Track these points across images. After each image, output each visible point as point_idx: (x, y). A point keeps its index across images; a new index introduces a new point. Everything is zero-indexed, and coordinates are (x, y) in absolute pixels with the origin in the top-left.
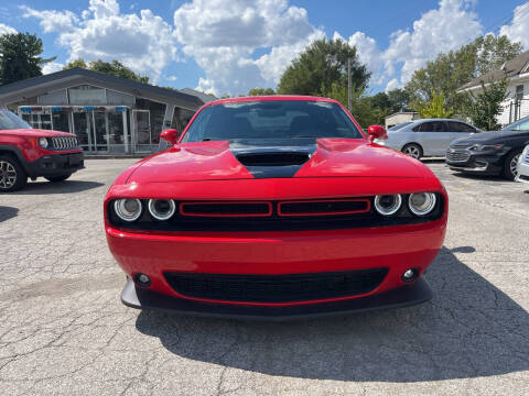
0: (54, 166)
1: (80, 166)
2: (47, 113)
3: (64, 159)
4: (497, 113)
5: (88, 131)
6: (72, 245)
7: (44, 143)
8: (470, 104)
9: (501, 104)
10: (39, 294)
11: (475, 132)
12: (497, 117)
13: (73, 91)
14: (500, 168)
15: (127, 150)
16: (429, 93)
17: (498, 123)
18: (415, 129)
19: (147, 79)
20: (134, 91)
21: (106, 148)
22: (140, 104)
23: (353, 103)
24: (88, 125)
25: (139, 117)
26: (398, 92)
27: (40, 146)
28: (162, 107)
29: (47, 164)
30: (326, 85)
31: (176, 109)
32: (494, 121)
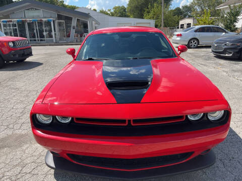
0: (17, 56)
1: (30, 54)
2: (14, 23)
3: (22, 52)
4: (236, 22)
5: (35, 31)
6: (25, 108)
7: (11, 44)
8: (223, 17)
9: (238, 17)
10: (5, 147)
11: (226, 32)
12: (236, 24)
13: (26, 11)
14: (239, 55)
15: (54, 41)
16: (202, 8)
17: (236, 27)
18: (196, 31)
19: (63, 2)
20: (56, 11)
21: (44, 40)
22: (60, 17)
23: (164, 14)
24: (35, 28)
25: (60, 24)
26: (186, 7)
27: (9, 46)
28: (71, 19)
29: (13, 55)
30: (151, 5)
31: (78, 19)
32: (234, 26)
